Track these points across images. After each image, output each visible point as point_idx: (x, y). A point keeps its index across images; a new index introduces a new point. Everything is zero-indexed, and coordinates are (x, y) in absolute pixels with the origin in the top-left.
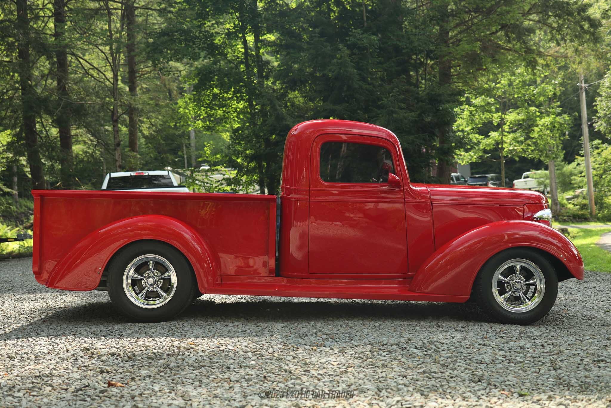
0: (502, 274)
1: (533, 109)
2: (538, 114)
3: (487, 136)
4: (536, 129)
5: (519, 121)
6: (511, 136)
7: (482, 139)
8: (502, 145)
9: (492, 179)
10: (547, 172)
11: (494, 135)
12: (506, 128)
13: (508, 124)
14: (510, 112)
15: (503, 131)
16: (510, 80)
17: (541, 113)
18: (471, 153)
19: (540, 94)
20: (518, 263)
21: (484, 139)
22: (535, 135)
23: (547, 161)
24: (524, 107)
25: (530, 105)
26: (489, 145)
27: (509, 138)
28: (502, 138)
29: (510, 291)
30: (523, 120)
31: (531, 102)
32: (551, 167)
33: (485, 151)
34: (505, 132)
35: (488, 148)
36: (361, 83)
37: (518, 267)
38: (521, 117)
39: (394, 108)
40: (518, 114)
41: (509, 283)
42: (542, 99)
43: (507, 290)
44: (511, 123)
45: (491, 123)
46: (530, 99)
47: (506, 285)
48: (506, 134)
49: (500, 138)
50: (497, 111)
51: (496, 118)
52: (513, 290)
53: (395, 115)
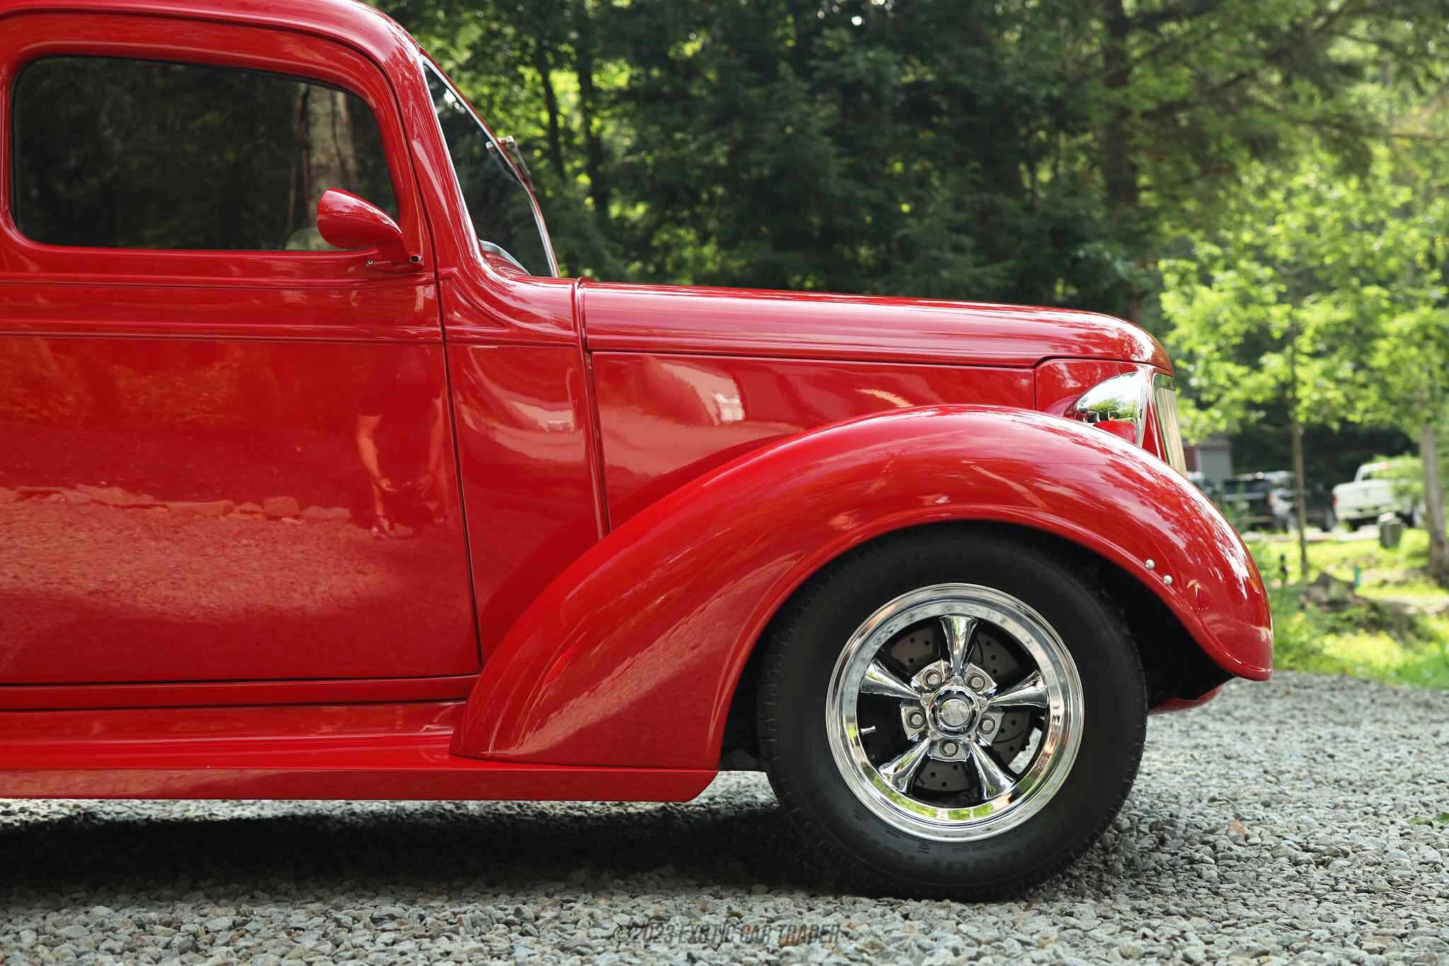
0: (884, 657)
1: (1372, 291)
2: (1385, 304)
3: (1258, 368)
4: (1383, 345)
5: (1337, 324)
6: (1318, 365)
7: (1243, 376)
8: (1294, 390)
9: (1280, 486)
10: (1416, 463)
11: (1274, 363)
12: (1304, 343)
13: (1309, 332)
14: (1314, 303)
15: (1296, 351)
16: (1310, 216)
17: (1393, 300)
18: (1215, 412)
19: (1388, 252)
20: (959, 607)
21: (1249, 374)
22: (1380, 360)
23: (1415, 433)
24: (1347, 286)
25: (1364, 283)
26: (1259, 389)
27: (1309, 372)
28: (1293, 372)
29: (923, 736)
30: (1348, 323)
31: (1368, 272)
32: (1427, 448)
33: (1250, 405)
34: (1302, 354)
35: (1259, 398)
36: (850, 184)
37: (961, 626)
38: (1344, 314)
39: (941, 248)
40: (1337, 305)
41: (917, 702)
42: (1393, 263)
43: (911, 734)
44: (1318, 331)
45: (1264, 329)
46: (1362, 266)
47: (903, 715)
48: (1304, 359)
49: (1288, 371)
50: (1281, 298)
51: (1278, 317)
52: (934, 734)
53: (945, 274)
